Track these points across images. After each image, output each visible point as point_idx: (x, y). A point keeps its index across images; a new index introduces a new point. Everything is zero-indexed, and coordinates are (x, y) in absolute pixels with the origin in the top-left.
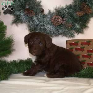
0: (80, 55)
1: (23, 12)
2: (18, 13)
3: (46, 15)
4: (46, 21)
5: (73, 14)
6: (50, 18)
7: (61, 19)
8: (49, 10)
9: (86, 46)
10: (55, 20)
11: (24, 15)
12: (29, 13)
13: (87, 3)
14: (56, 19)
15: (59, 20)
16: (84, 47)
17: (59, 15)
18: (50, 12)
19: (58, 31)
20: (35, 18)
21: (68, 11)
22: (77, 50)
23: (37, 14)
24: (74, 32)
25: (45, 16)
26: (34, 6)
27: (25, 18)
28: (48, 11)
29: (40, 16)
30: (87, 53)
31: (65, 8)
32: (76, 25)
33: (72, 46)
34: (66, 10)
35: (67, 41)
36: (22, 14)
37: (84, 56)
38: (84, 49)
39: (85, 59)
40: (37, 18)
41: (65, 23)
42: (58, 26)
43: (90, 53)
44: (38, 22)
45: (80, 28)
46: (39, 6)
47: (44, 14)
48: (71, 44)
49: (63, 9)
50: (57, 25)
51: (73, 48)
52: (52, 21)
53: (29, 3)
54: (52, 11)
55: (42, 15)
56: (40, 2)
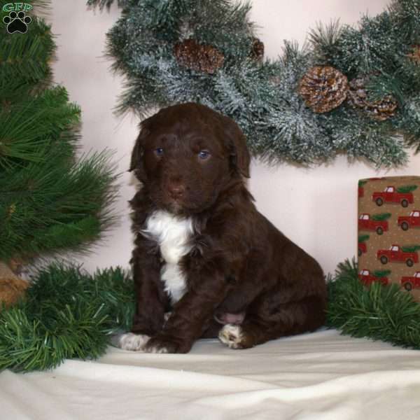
1: (170, 58)
2: (145, 63)
3: (274, 67)
4: (272, 93)
5: (396, 57)
6: (292, 78)
7: (343, 80)
8: (287, 45)
10: (315, 88)
11: (173, 71)
12: (196, 59)
14: (319, 81)
15: (335, 88)
17: (331, 64)
18: (290, 52)
19: (332, 139)
20: (223, 83)
21: (373, 43)
22: (405, 222)
23: (231, 62)
24: (402, 139)
25: (268, 71)
26: (219, 26)
27: (176, 84)
28: (284, 46)
29: (245, 70)
31: (362, 32)
32: (412, 107)
33: (386, 208)
34: (365, 39)
35: (361, 183)
36: (163, 65)
40: (235, 81)
41: (361, 99)
42: (328, 114)
44: (237, 101)
46: (241, 24)
47: (265, 60)
48: (380, 198)
49: (353, 38)
50: (325, 108)
51: (389, 215)
52: (304, 91)
53: (195, 14)
54: (300, 49)
55: (254, 65)
56: (247, 8)
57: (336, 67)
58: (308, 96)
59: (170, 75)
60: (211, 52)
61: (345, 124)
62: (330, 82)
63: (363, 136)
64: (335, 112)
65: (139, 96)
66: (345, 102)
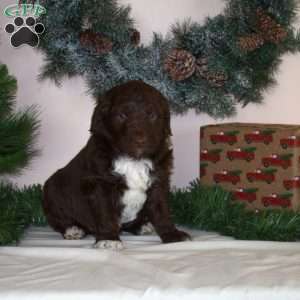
0: (240, 172)
1: (75, 43)
3: (146, 50)
4: (145, 68)
5: (228, 44)
6: (158, 57)
7: (192, 59)
8: (156, 36)
9: (259, 145)
10: (173, 65)
11: (78, 51)
12: (94, 44)
13: (270, 10)
14: (176, 60)
15: (187, 65)
16: (255, 149)
17: (184, 48)
18: (157, 40)
20: (112, 60)
21: (212, 35)
22: (231, 155)
23: (117, 46)
24: (233, 98)
25: (142, 53)
27: (80, 60)
28: (153, 35)
29: (127, 52)
30: (263, 167)
31: (205, 28)
32: (239, 77)
33: (218, 146)
34: (207, 32)
36: (71, 48)
37: (251, 177)
38: (253, 155)
39: (256, 184)
40: (120, 59)
41: (204, 72)
42: (182, 82)
43: (271, 168)
44: (122, 72)
45: (250, 86)
46: (124, 20)
47: (140, 45)
48: (215, 139)
49: (199, 31)
50: (181, 78)
51: (220, 151)
52: (166, 67)
53: (93, 13)
54: (164, 38)
55: (133, 48)
56: (129, 9)
57: (188, 50)
58: (169, 70)
59: (76, 54)
61: (193, 89)
62: (184, 61)
63: (205, 97)
64: (188, 80)
65: (54, 69)
66: (194, 75)
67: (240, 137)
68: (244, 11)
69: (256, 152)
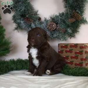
1: (23, 21)
2: (19, 22)
4: (42, 27)
5: (65, 20)
6: (46, 24)
7: (55, 25)
8: (45, 18)
9: (74, 49)
10: (50, 26)
11: (24, 23)
12: (28, 21)
13: (77, 11)
15: (53, 26)
16: (73, 49)
19: (53, 36)
20: (33, 25)
21: (61, 18)
25: (41, 23)
26: (32, 15)
27: (24, 25)
30: (75, 55)
32: (68, 30)
33: (63, 49)
34: (59, 17)
35: (59, 44)
37: (72, 57)
39: (73, 60)
40: (35, 25)
41: (59, 28)
43: (77, 55)
48: (62, 47)
49: (57, 17)
51: (63, 50)
53: (28, 12)
54: (47, 19)
55: (39, 22)
57: (54, 22)
58: (49, 28)
60: (31, 19)
61: (56, 33)
62: (53, 25)
63: (59, 35)
64: (54, 31)
65: (18, 28)
66: (56, 29)
67: (69, 46)
68: (70, 11)
69: (73, 50)
